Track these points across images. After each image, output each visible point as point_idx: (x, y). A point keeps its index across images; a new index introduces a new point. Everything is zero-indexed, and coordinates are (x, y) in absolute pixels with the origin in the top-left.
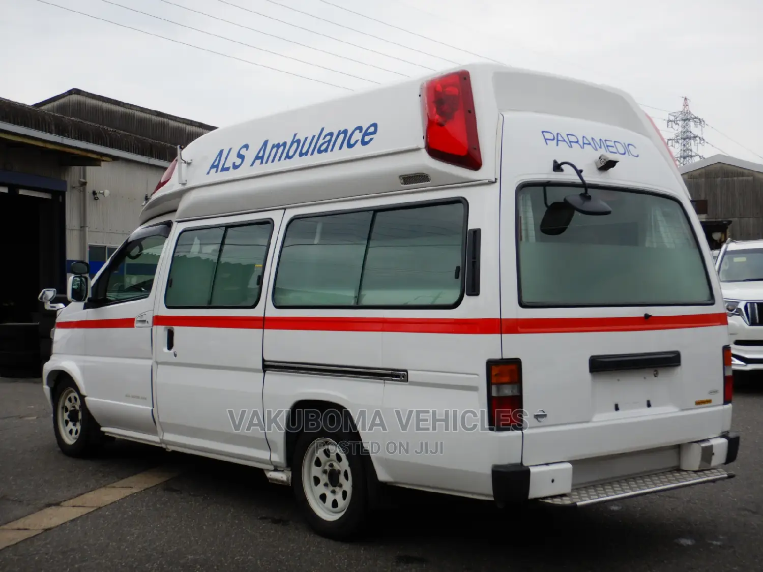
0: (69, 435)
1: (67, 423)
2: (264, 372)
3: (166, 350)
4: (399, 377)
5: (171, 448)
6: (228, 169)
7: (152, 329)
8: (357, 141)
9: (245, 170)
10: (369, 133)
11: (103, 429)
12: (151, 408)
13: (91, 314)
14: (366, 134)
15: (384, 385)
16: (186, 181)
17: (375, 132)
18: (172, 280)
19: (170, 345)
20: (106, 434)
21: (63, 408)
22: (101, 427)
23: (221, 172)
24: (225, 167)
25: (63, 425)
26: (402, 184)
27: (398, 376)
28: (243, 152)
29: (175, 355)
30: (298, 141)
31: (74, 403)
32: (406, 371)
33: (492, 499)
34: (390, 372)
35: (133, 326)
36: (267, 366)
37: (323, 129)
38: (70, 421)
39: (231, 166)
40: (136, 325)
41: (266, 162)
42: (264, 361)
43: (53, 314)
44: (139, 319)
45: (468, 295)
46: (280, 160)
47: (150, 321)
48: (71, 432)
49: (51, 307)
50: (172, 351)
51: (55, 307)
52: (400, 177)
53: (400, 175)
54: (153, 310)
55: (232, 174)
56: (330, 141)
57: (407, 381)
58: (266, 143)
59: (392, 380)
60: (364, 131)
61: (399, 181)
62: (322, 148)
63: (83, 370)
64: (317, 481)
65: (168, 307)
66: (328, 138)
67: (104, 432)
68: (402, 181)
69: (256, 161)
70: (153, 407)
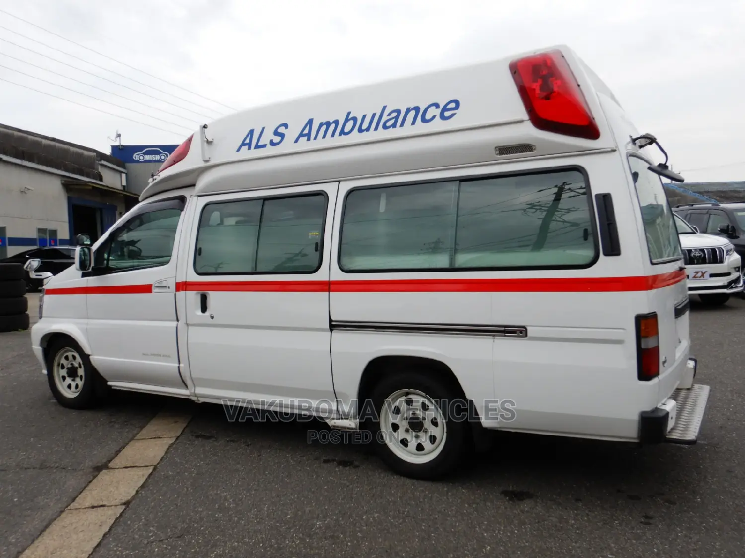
0: (68, 390)
1: (64, 378)
2: (331, 330)
3: (199, 313)
4: (516, 333)
5: (202, 400)
6: (264, 146)
7: (175, 294)
8: (434, 117)
9: (288, 146)
10: (449, 109)
11: (109, 383)
12: (177, 365)
13: (93, 281)
14: (445, 109)
15: (492, 340)
16: (210, 158)
17: (457, 107)
18: (200, 249)
19: (204, 309)
20: (113, 388)
21: (58, 365)
22: (107, 382)
23: (255, 150)
24: (259, 144)
25: (60, 380)
26: (497, 154)
27: (514, 332)
28: (282, 130)
29: (212, 317)
30: (355, 119)
31: (71, 361)
32: (524, 327)
33: (636, 441)
34: (503, 329)
35: (151, 292)
36: (334, 326)
37: (385, 108)
38: (69, 376)
39: (268, 142)
40: (154, 290)
41: (315, 139)
42: (331, 320)
43: (40, 282)
44: (157, 285)
45: (606, 254)
46: (333, 135)
47: (173, 287)
48: (69, 386)
49: (36, 275)
50: (207, 313)
51: (41, 275)
52: (496, 148)
53: (497, 145)
54: (176, 277)
55: (270, 151)
56: (397, 118)
57: (526, 336)
58: (310, 122)
59: (505, 336)
60: (442, 106)
61: (494, 152)
62: (388, 124)
63: (86, 332)
64: (395, 427)
65: (200, 274)
66: (394, 114)
67: (111, 386)
68: (498, 152)
69: (301, 138)
70: (179, 364)
